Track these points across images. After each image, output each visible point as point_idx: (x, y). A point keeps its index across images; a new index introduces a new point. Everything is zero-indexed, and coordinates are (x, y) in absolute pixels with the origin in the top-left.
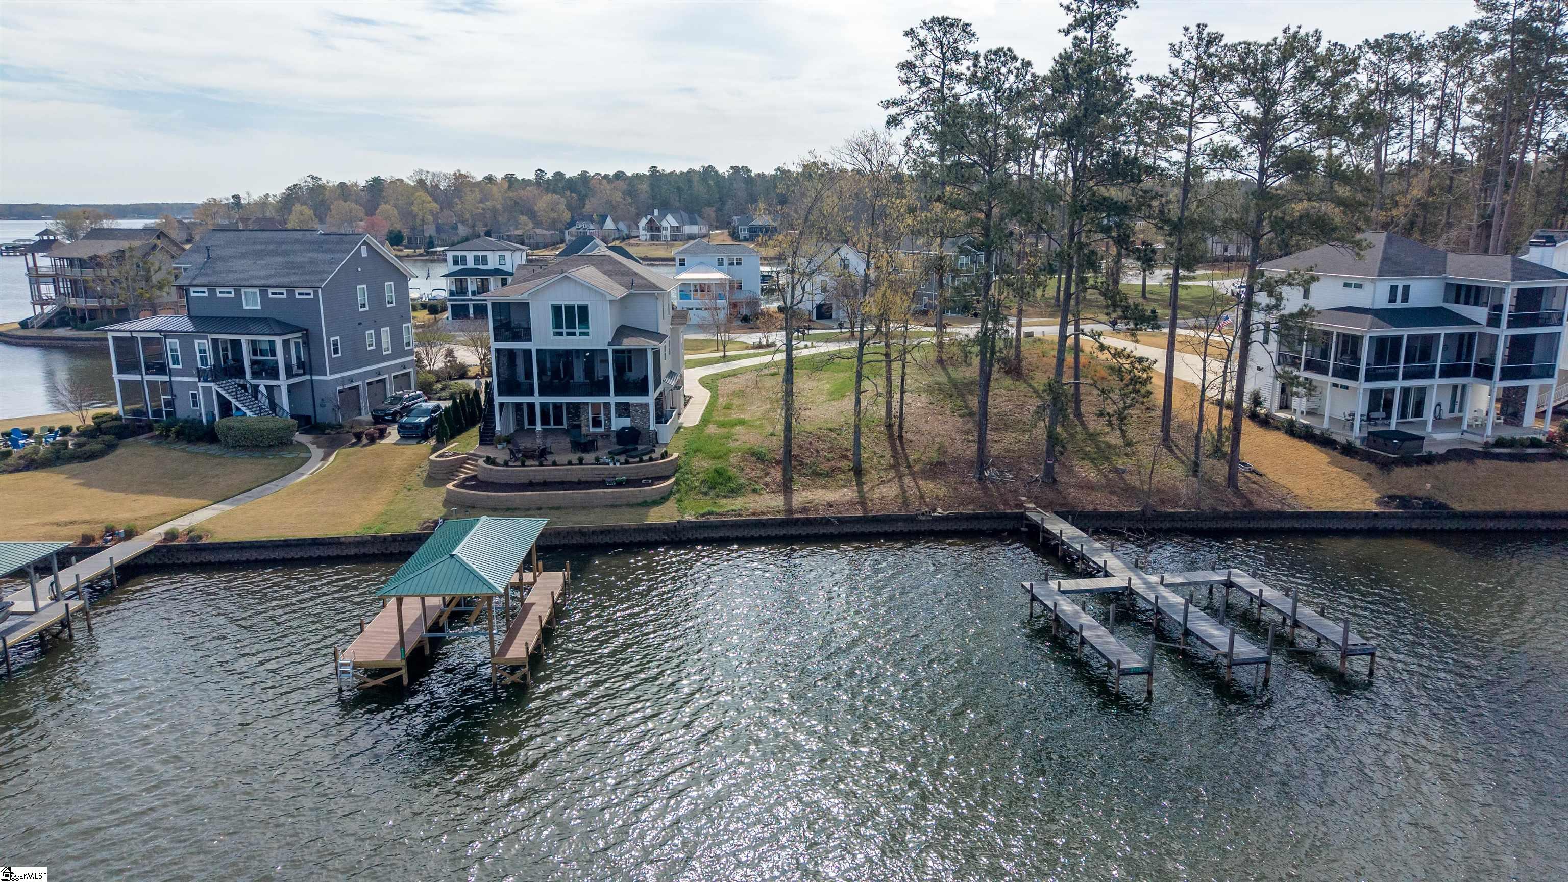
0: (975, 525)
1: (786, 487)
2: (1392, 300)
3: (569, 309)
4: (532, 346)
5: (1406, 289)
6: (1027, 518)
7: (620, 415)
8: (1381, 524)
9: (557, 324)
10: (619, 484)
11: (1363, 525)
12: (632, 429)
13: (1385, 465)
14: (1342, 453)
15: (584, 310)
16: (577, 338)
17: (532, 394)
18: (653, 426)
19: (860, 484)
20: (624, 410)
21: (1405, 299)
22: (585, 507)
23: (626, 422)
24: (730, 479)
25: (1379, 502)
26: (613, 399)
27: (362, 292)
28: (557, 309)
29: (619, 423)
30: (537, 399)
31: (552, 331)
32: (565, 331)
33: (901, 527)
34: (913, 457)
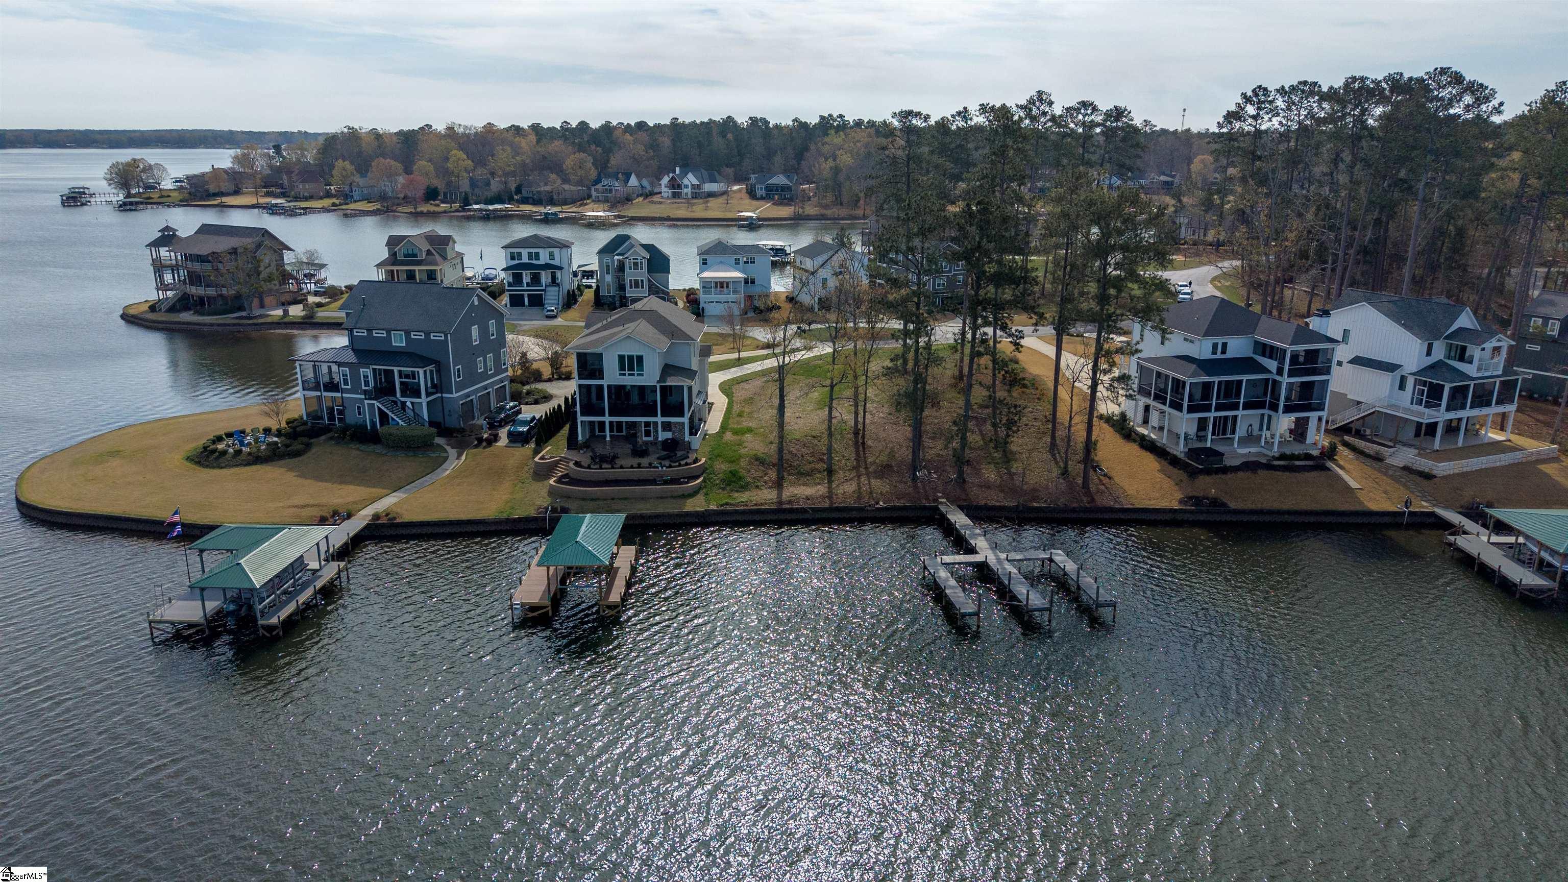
0: (904, 514)
1: (779, 484)
2: (1214, 352)
3: (631, 358)
4: (604, 383)
5: (1225, 345)
6: (939, 509)
7: (664, 430)
8: (1179, 517)
9: (622, 368)
10: (666, 483)
11: (1168, 517)
12: (672, 439)
13: (1193, 473)
14: (1170, 464)
15: (640, 359)
16: (636, 377)
17: (604, 415)
18: (687, 438)
19: (830, 482)
20: (667, 427)
21: (1223, 352)
22: (643, 498)
23: (669, 435)
24: (740, 478)
25: (1181, 502)
26: (660, 419)
27: (475, 330)
28: (621, 358)
29: (663, 436)
30: (607, 419)
31: (618, 372)
32: (627, 372)
33: (854, 514)
34: (870, 460)
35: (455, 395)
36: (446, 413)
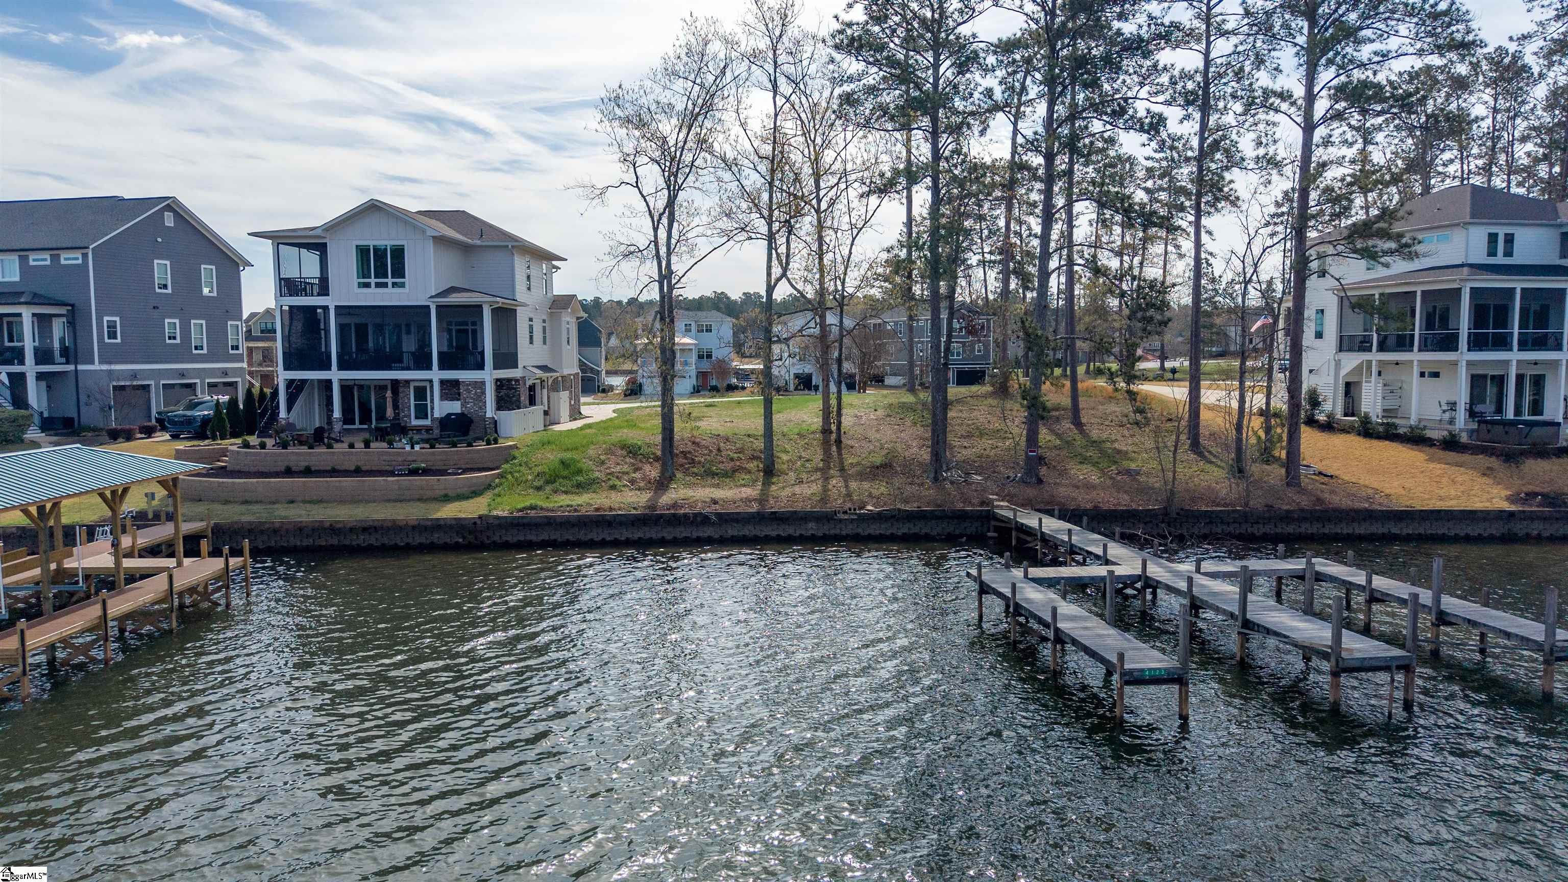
0: (920, 528)
1: (662, 485)
2: (1492, 253)
3: (380, 253)
4: (330, 301)
5: (1510, 239)
6: (995, 517)
7: (444, 397)
8: (1520, 528)
9: (364, 272)
10: (414, 472)
11: (1496, 529)
12: (462, 415)
13: (1510, 457)
14: (1444, 449)
15: (399, 253)
16: (390, 290)
17: (329, 368)
18: (490, 411)
19: (767, 483)
20: (451, 389)
21: (1508, 253)
22: (355, 500)
23: (455, 407)
24: (579, 472)
25: (1510, 499)
26: (436, 374)
27: (162, 270)
28: (363, 252)
29: (441, 408)
30: (335, 375)
31: (356, 281)
32: (373, 281)
33: (811, 528)
34: (850, 460)
35: (96, 366)
36: (83, 398)
